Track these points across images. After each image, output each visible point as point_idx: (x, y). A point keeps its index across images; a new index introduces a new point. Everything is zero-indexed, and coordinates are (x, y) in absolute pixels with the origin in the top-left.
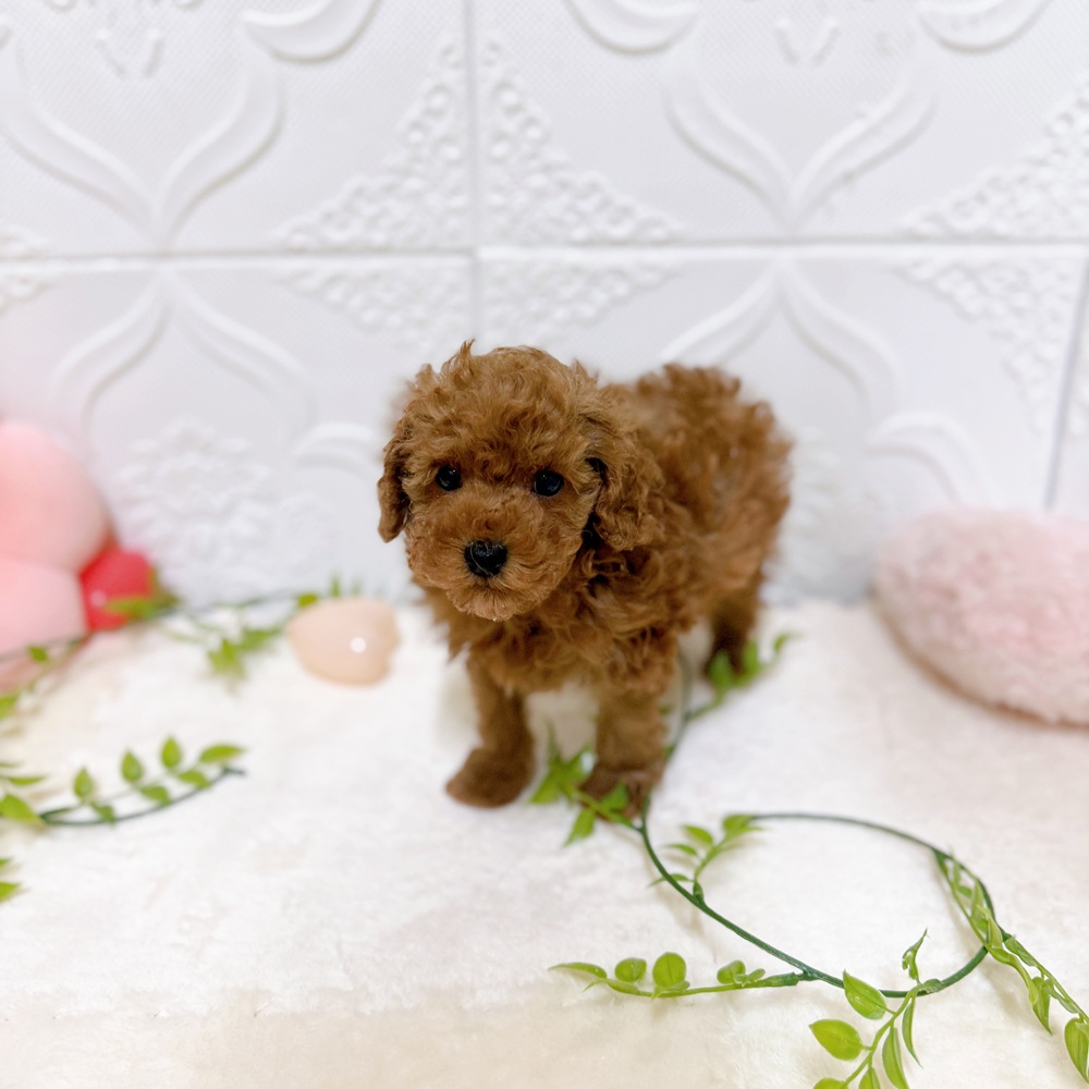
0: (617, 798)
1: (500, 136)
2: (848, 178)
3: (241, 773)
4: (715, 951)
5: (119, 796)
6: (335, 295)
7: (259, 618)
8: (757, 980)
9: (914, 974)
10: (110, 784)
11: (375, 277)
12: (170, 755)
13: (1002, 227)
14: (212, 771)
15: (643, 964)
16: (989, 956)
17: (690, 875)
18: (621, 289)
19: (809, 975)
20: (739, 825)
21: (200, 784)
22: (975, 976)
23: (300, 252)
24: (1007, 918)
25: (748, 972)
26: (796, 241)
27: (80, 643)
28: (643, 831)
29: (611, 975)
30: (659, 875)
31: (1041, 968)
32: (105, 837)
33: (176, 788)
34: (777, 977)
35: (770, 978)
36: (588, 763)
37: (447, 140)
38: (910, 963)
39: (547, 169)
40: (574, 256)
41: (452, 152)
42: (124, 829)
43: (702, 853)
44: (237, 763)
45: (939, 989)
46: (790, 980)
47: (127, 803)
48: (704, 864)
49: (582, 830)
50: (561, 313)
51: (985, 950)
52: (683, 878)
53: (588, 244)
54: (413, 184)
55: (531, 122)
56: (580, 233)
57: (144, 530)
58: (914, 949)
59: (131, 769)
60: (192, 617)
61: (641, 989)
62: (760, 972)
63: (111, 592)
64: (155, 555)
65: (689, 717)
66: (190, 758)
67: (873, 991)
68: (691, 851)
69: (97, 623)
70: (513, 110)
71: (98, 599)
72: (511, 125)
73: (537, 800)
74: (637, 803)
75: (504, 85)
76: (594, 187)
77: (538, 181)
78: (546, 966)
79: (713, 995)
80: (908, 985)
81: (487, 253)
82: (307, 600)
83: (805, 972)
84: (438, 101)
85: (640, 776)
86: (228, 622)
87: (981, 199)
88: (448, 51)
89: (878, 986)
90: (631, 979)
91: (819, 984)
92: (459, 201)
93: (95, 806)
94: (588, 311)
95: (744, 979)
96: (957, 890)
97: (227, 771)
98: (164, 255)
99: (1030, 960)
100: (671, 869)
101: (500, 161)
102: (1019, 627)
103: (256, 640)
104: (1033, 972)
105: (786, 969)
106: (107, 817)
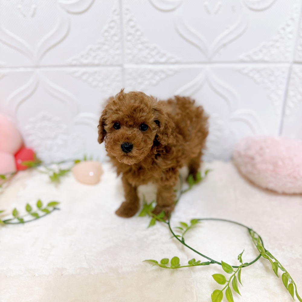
0: (162, 215)
1: (129, 34)
2: (225, 45)
3: (59, 209)
4: (188, 256)
5: (25, 216)
6: (85, 77)
7: (64, 167)
8: (199, 264)
9: (241, 261)
10: (23, 213)
11: (95, 73)
12: (39, 204)
13: (266, 59)
14: (51, 209)
15: (168, 260)
16: (262, 256)
17: (181, 235)
18: (163, 76)
19: (213, 262)
20: (195, 222)
21: (47, 212)
22: (258, 262)
23: (75, 66)
24: (267, 246)
25: (196, 261)
26: (210, 62)
27: (14, 174)
28: (169, 223)
29: (159, 263)
30: (172, 235)
31: (275, 259)
32: (21, 227)
33: (41, 213)
34: (204, 263)
35: (202, 263)
36: (154, 205)
37: (115, 35)
38: (240, 258)
39: (142, 43)
40: (150, 67)
41: (116, 38)
42: (26, 225)
43: (185, 229)
44: (58, 206)
45: (248, 265)
46: (208, 263)
47: (27, 218)
48: (185, 232)
49: (152, 224)
50: (147, 82)
51: (261, 255)
52: (179, 236)
53: (154, 63)
54: (106, 47)
55: (138, 30)
56: (152, 61)
57: (32, 143)
58: (241, 255)
59: (28, 208)
60: (46, 166)
61: (167, 266)
62: (199, 261)
63: (23, 160)
64: (36, 150)
65: (182, 192)
66: (45, 205)
67: (230, 266)
68: (181, 229)
69: (19, 168)
70: (133, 27)
71: (20, 162)
72: (132, 31)
73: (141, 215)
74: (167, 216)
75: (130, 20)
76: (155, 48)
77: (140, 46)
78: (142, 261)
79: (187, 268)
80: (239, 264)
81: (126, 66)
82: (77, 162)
83: (212, 261)
84: (112, 24)
85: (168, 209)
86: (55, 168)
87: (261, 51)
88: (115, 11)
89: (231, 265)
90: (165, 264)
91: (215, 265)
92: (118, 52)
93: (18, 219)
94: (154, 82)
95: (195, 263)
96: (254, 239)
97: (55, 209)
98: (37, 67)
99: (273, 257)
100: (176, 234)
101: (129, 41)
102: (271, 167)
103: (63, 173)
104: (274, 261)
105: (207, 260)
106: (22, 221)
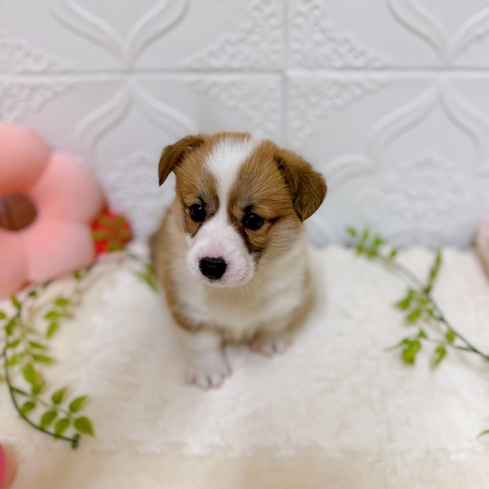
1: (300, 14)
2: (479, 38)
11: (233, 84)
37: (273, 15)
39: (323, 31)
40: (334, 75)
41: (274, 22)
53: (342, 69)
54: (254, 38)
55: (316, 7)
56: (338, 63)
72: (305, 9)
76: (346, 41)
77: (318, 37)
92: (278, 46)
98: (129, 71)
101: (299, 27)
